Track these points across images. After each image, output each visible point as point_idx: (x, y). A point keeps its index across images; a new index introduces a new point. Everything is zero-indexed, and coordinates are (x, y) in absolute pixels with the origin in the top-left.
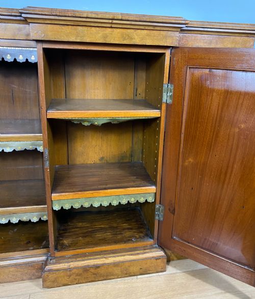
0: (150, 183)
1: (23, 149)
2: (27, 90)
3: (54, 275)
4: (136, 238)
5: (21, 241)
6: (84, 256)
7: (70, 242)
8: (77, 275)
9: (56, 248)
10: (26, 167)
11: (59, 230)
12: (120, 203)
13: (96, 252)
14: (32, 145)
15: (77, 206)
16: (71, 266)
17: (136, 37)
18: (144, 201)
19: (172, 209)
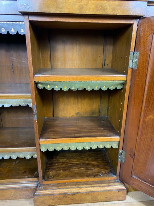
0: (115, 134)
1: (18, 105)
2: (23, 61)
3: (42, 198)
4: (103, 174)
5: (20, 171)
6: (64, 185)
7: (54, 174)
8: (59, 199)
9: (44, 178)
10: (24, 118)
11: (47, 164)
12: (91, 148)
13: (73, 183)
14: (24, 102)
15: (58, 149)
16: (54, 193)
17: (109, 8)
18: (110, 147)
19: (132, 155)
